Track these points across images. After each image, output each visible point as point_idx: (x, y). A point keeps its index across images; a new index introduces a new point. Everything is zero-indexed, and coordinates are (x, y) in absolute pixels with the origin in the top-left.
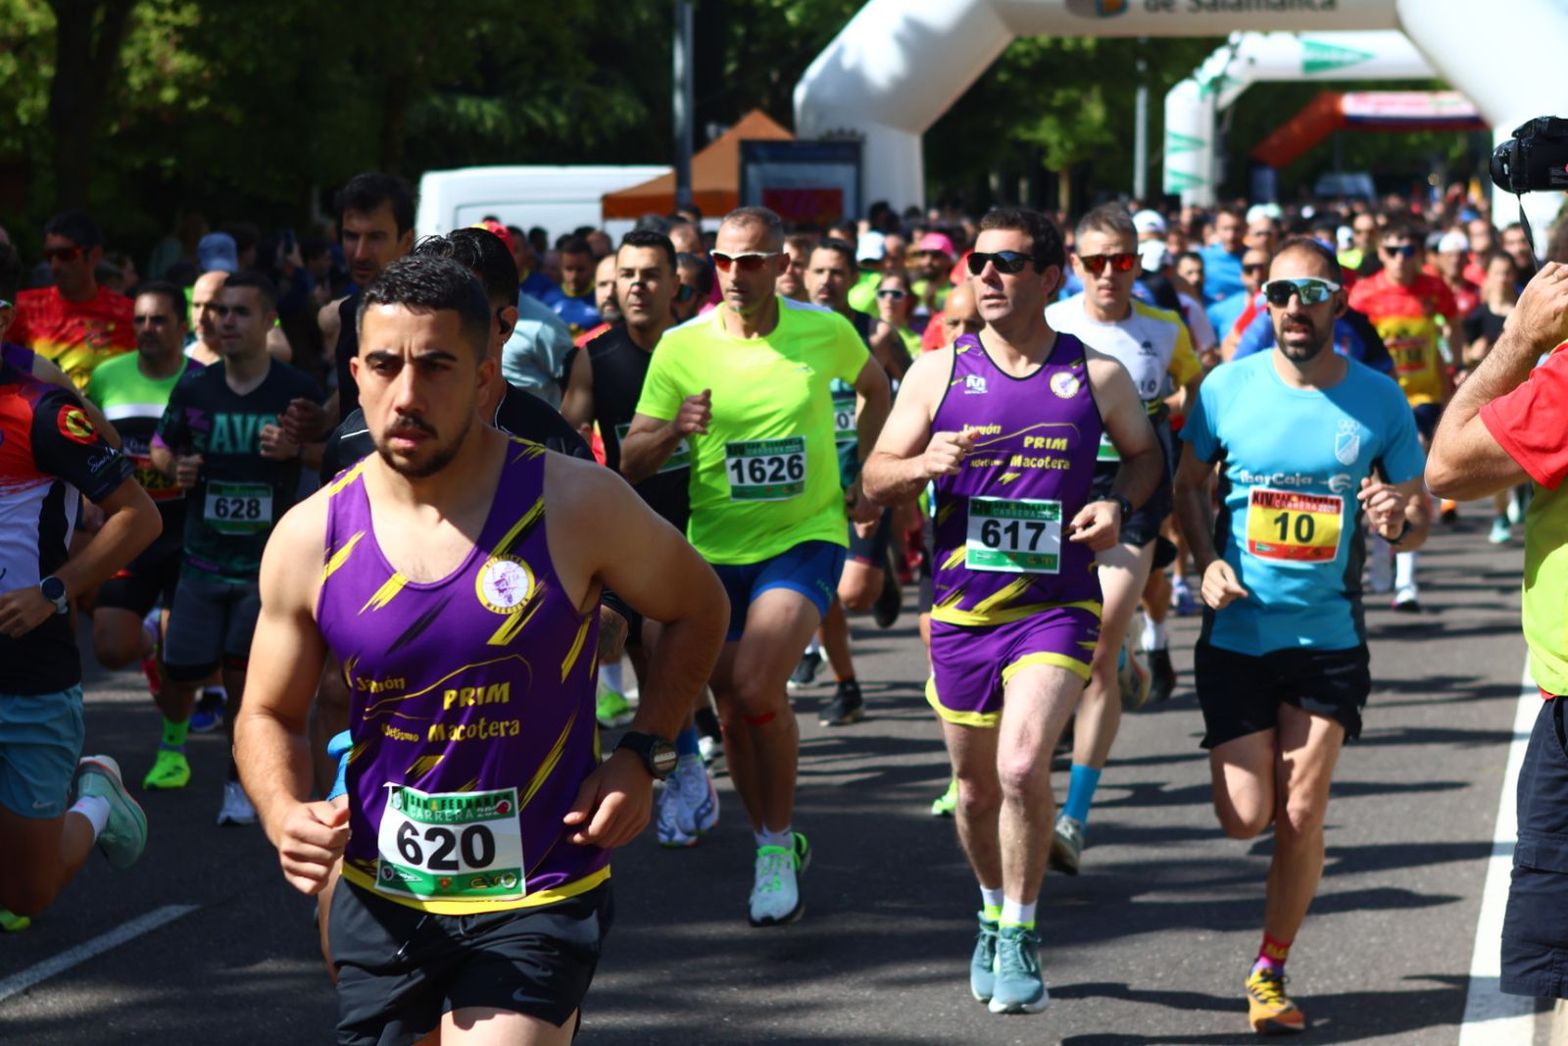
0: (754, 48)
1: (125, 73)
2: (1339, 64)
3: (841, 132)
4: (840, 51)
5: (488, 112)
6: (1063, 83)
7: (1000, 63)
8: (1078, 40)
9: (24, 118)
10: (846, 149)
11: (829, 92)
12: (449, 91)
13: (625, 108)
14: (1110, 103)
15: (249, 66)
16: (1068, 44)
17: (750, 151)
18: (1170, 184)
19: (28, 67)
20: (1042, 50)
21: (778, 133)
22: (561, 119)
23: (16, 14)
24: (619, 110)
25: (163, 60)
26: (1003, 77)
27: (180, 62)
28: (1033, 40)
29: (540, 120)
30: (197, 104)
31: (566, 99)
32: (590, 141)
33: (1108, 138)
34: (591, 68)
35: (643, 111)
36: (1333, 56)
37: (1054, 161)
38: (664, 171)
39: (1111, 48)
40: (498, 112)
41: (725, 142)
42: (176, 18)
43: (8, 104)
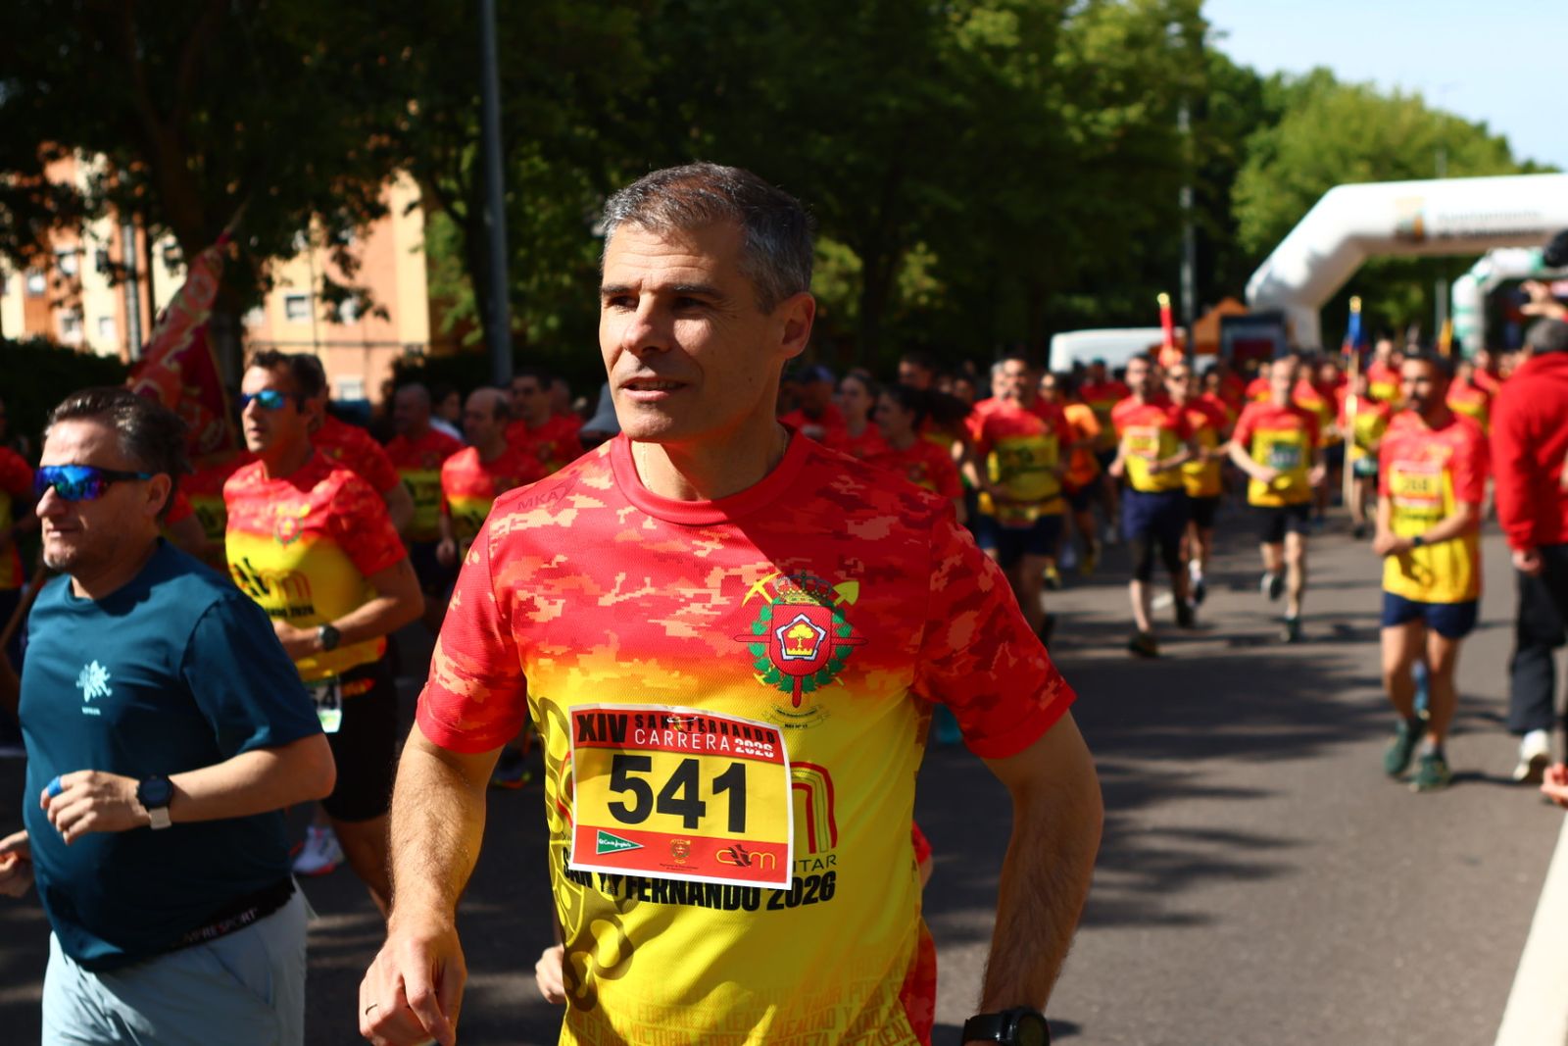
1: (899, 289)
3: (1275, 310)
4: (1271, 265)
5: (1087, 304)
6: (1399, 281)
7: (1360, 271)
8: (1405, 258)
9: (851, 314)
10: (1278, 318)
11: (1269, 290)
12: (1070, 291)
14: (1423, 291)
16: (1401, 259)
17: (1227, 321)
19: (852, 288)
20: (1385, 264)
21: (1241, 310)
23: (848, 262)
25: (920, 282)
26: (1366, 278)
27: (929, 283)
28: (1381, 259)
29: (1116, 305)
30: (939, 304)
31: (1130, 296)
32: (1143, 317)
33: (1422, 308)
37: (1394, 322)
39: (1422, 260)
40: (1094, 305)
41: (1213, 316)
42: (926, 260)
43: (843, 308)
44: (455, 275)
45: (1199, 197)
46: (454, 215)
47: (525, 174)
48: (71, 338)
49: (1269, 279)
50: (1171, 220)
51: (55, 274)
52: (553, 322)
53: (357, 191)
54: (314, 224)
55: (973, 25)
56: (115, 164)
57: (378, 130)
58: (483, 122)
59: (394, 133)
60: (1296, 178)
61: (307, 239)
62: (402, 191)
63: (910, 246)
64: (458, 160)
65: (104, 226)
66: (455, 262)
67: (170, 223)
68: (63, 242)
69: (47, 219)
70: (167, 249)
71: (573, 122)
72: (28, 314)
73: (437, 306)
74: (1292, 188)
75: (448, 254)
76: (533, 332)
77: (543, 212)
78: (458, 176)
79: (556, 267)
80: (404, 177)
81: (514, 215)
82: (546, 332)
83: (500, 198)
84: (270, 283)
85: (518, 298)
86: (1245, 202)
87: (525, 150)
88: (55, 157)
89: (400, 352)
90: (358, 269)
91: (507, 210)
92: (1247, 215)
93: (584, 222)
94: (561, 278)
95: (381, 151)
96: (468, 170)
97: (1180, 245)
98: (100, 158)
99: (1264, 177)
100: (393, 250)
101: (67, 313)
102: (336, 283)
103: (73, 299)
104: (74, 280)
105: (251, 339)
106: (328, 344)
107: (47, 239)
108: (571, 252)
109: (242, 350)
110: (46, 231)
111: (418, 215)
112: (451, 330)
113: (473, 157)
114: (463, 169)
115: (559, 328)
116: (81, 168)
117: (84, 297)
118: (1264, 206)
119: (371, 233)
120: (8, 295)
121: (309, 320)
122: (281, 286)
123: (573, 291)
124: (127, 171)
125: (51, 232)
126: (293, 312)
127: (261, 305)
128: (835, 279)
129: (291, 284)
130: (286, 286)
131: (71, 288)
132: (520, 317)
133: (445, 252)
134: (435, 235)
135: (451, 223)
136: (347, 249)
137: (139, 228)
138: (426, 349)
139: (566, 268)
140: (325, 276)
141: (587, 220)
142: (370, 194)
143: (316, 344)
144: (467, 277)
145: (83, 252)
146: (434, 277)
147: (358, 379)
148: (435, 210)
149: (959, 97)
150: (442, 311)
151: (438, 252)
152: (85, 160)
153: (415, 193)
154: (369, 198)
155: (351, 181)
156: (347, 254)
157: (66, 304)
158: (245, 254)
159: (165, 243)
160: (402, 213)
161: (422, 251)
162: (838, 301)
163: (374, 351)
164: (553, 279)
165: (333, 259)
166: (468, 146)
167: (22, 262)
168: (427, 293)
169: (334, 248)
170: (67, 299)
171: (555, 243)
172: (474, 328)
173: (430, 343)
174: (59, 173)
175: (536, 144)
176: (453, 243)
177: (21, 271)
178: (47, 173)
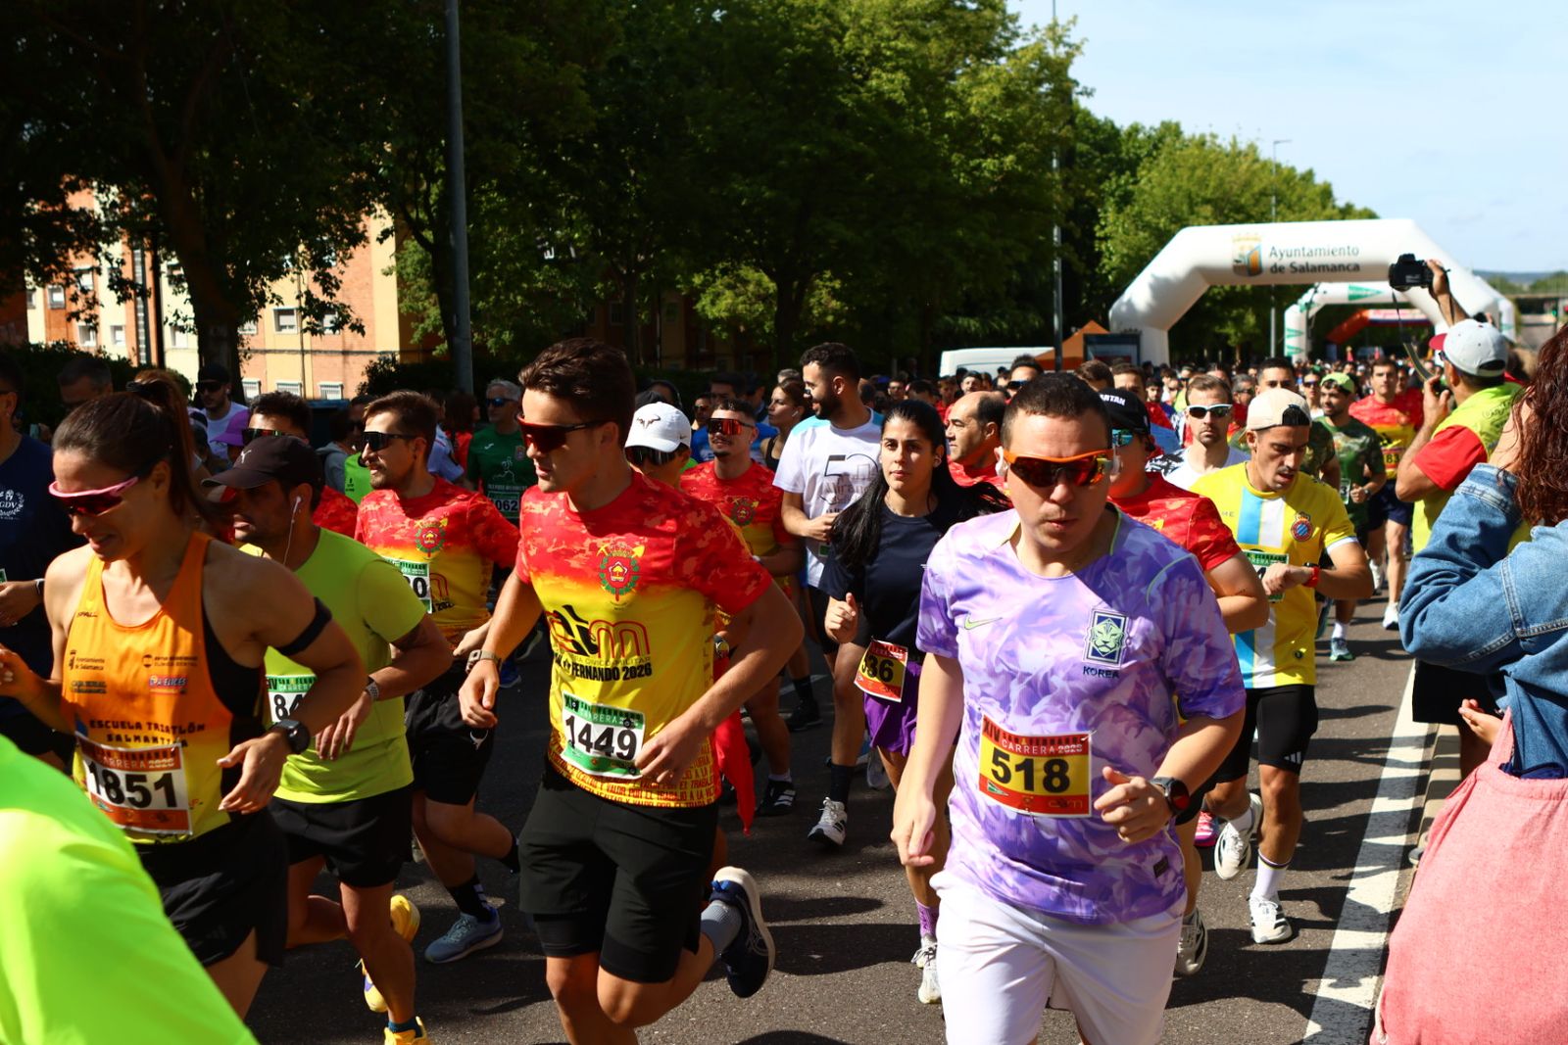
1: (811, 309)
2: (1366, 296)
3: (1130, 330)
4: (1128, 296)
5: (973, 324)
6: (1237, 307)
7: (1204, 298)
8: (1243, 287)
9: (767, 330)
10: (1133, 338)
11: (1124, 314)
12: (955, 314)
13: (1036, 322)
14: (1258, 316)
15: (866, 304)
16: (1238, 289)
17: (1088, 340)
18: (1287, 352)
19: (769, 307)
20: (1226, 292)
21: (1103, 331)
22: (1005, 326)
23: (765, 285)
24: (1031, 321)
25: (828, 302)
26: (1208, 304)
27: (835, 304)
28: (1222, 287)
29: (995, 326)
30: (843, 322)
31: (1007, 317)
32: (1018, 336)
33: (1258, 331)
34: (1016, 302)
35: (1042, 321)
36: (1363, 293)
37: (1232, 342)
38: (1051, 349)
39: (1257, 289)
40: (978, 325)
41: (1078, 335)
42: (831, 284)
43: (760, 325)
44: (423, 294)
45: (1065, 235)
46: (422, 241)
47: (485, 207)
48: (88, 345)
49: (1127, 306)
50: (1043, 253)
51: (73, 289)
52: (507, 336)
53: (339, 220)
54: (301, 248)
55: (874, 83)
56: (127, 194)
57: (358, 167)
58: (448, 162)
59: (370, 169)
60: (1148, 218)
61: (294, 261)
62: (378, 221)
63: (818, 272)
64: (428, 193)
65: (117, 249)
66: (422, 281)
67: (171, 246)
68: (82, 262)
69: (67, 242)
70: (172, 268)
71: (528, 161)
72: (49, 325)
73: (406, 321)
74: (1147, 226)
75: (417, 275)
76: (490, 343)
77: (502, 238)
78: (427, 208)
79: (508, 288)
80: (379, 207)
81: (476, 242)
82: (502, 345)
83: (464, 228)
84: (262, 299)
85: (476, 314)
86: (1106, 238)
87: (486, 186)
88: (74, 188)
89: (375, 359)
90: (338, 287)
91: (469, 238)
92: (1108, 249)
93: (536, 249)
94: (515, 298)
95: (360, 186)
96: (436, 202)
97: (1052, 274)
98: (114, 189)
99: (1122, 218)
100: (369, 272)
101: (84, 324)
102: (317, 300)
103: (88, 312)
104: (90, 295)
105: (246, 348)
106: (313, 352)
107: (67, 258)
108: (524, 275)
109: (238, 357)
110: (67, 251)
111: (391, 241)
112: (420, 341)
113: (441, 192)
114: (431, 202)
115: (513, 341)
116: (97, 198)
117: (98, 310)
118: (1122, 242)
119: (351, 257)
120: (34, 308)
121: (296, 331)
122: (272, 302)
123: (525, 309)
124: (138, 200)
125: (71, 252)
126: (282, 324)
127: (255, 318)
128: (753, 300)
129: (280, 300)
130: (276, 301)
131: (87, 302)
132: (481, 332)
133: (414, 274)
134: (406, 260)
135: (421, 249)
136: (328, 270)
137: (148, 250)
138: (398, 357)
139: (519, 288)
140: (308, 293)
141: (539, 247)
142: (350, 223)
143: (303, 352)
144: (434, 295)
145: (98, 271)
146: (405, 296)
147: (338, 383)
148: (406, 237)
149: (862, 144)
150: (413, 325)
151: (408, 274)
152: (101, 191)
153: (388, 222)
154: (349, 227)
155: (334, 212)
156: (328, 275)
157: (82, 316)
158: (241, 273)
159: (170, 263)
160: (378, 239)
161: (394, 273)
162: (756, 319)
163: (351, 358)
164: (507, 298)
165: (316, 279)
166: (435, 181)
167: (44, 279)
168: (399, 309)
169: (317, 269)
170: (83, 311)
171: (509, 267)
172: (440, 341)
173: (401, 352)
174: (78, 201)
175: (494, 182)
176: (422, 266)
177: (44, 287)
178: (68, 201)
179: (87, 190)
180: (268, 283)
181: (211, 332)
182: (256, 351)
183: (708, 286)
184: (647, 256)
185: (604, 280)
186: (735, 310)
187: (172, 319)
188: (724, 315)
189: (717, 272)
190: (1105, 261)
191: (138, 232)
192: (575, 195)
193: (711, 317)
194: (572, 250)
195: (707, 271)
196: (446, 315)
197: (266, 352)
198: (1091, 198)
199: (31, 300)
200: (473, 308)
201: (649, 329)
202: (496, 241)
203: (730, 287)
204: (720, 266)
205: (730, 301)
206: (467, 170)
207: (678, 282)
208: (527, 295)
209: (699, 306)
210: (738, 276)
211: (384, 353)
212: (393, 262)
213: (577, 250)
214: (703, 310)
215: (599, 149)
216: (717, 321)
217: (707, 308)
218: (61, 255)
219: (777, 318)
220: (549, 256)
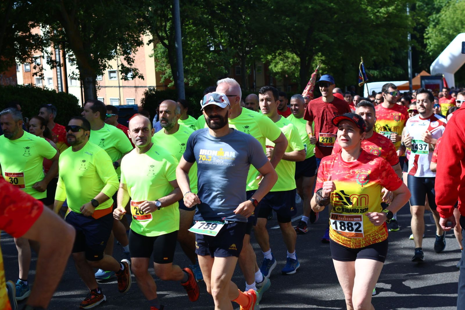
0: (424, 60)
3: (439, 74)
4: (438, 60)
5: (376, 73)
9: (296, 76)
10: (439, 77)
11: (437, 67)
13: (400, 71)
15: (335, 65)
17: (423, 78)
19: (297, 68)
21: (428, 74)
22: (389, 73)
23: (295, 59)
27: (322, 66)
29: (385, 73)
31: (390, 70)
32: (394, 77)
34: (393, 63)
35: (404, 71)
38: (407, 82)
40: (378, 73)
41: (418, 76)
42: (321, 58)
43: (294, 74)
44: (165, 64)
45: (413, 37)
46: (164, 44)
48: (40, 85)
49: (437, 64)
50: (404, 44)
51: (34, 64)
52: (197, 79)
53: (132, 37)
54: (118, 48)
56: (53, 28)
57: (139, 16)
58: (173, 14)
59: (144, 17)
60: (445, 30)
61: (116, 52)
62: (146, 37)
63: (316, 53)
64: (166, 26)
65: (50, 49)
66: (164, 59)
67: (70, 48)
68: (37, 54)
69: (31, 47)
70: (70, 56)
71: (203, 13)
72: (24, 78)
73: (158, 75)
74: (445, 33)
76: (191, 83)
77: (193, 43)
78: (165, 31)
79: (197, 62)
80: (148, 32)
81: (184, 44)
82: (195, 83)
83: (180, 38)
84: (105, 66)
85: (186, 72)
86: (428, 38)
87: (188, 23)
88: (33, 26)
89: (147, 89)
90: (133, 62)
91: (182, 42)
92: (429, 42)
93: (207, 47)
94: (200, 65)
95: (140, 24)
96: (169, 29)
97: (407, 53)
98: (48, 26)
99: (435, 30)
100: (144, 56)
101: (38, 77)
102: (126, 67)
103: (40, 72)
104: (40, 66)
105: (99, 85)
106: (123, 87)
107: (31, 53)
108: (203, 56)
109: (96, 89)
110: (31, 50)
111: (152, 44)
112: (164, 82)
113: (171, 25)
114: (167, 29)
115: (199, 81)
116: (42, 30)
117: (44, 72)
118: (435, 40)
119: (137, 51)
120: (19, 72)
121: (116, 79)
122: (108, 68)
123: (203, 69)
124: (57, 31)
125: (33, 50)
126: (111, 76)
127: (102, 74)
128: (291, 65)
129: (111, 67)
130: (110, 68)
131: (40, 69)
132: (187, 78)
133: (161, 57)
134: (158, 51)
135: (163, 47)
136: (129, 56)
137: (61, 49)
138: (156, 89)
139: (201, 61)
140: (122, 65)
141: (208, 46)
142: (136, 38)
143: (120, 87)
144: (169, 65)
145: (43, 57)
146: (158, 65)
147: (133, 99)
148: (158, 43)
149: (332, 4)
150: (161, 76)
151: (159, 57)
152: (43, 27)
153: (151, 37)
154: (136, 39)
155: (130, 34)
156: (130, 58)
157: (38, 74)
158: (96, 57)
159: (69, 54)
160: (147, 44)
161: (153, 56)
162: (292, 72)
163: (139, 89)
164: (197, 65)
165: (125, 59)
166: (168, 21)
167: (23, 61)
168: (156, 70)
169: (125, 55)
170: (38, 72)
171: (198, 53)
172: (171, 82)
173: (157, 86)
174: (34, 31)
175: (191, 21)
176: (164, 54)
177: (23, 63)
178: (31, 31)
179: (38, 27)
180: (107, 61)
181: (86, 79)
182: (102, 87)
183: (274, 60)
184: (250, 48)
185: (233, 58)
186: (284, 69)
187: (71, 75)
188: (280, 70)
189: (277, 54)
190: (428, 47)
191: (57, 42)
192: (222, 25)
193: (274, 71)
194: (221, 46)
195: (273, 54)
196: (173, 72)
197: (106, 87)
198: (423, 22)
199: (18, 69)
200: (184, 69)
201: (251, 76)
202: (192, 44)
203: (281, 60)
204: (278, 52)
205: (282, 65)
206: (181, 17)
207: (262, 58)
208: (205, 64)
209: (270, 67)
210: (285, 55)
211: (150, 87)
212: (153, 52)
213: (223, 46)
214: (271, 69)
215: (230, 8)
216: (277, 73)
217: (273, 68)
218: (29, 52)
219: (301, 71)
220: (212, 49)
